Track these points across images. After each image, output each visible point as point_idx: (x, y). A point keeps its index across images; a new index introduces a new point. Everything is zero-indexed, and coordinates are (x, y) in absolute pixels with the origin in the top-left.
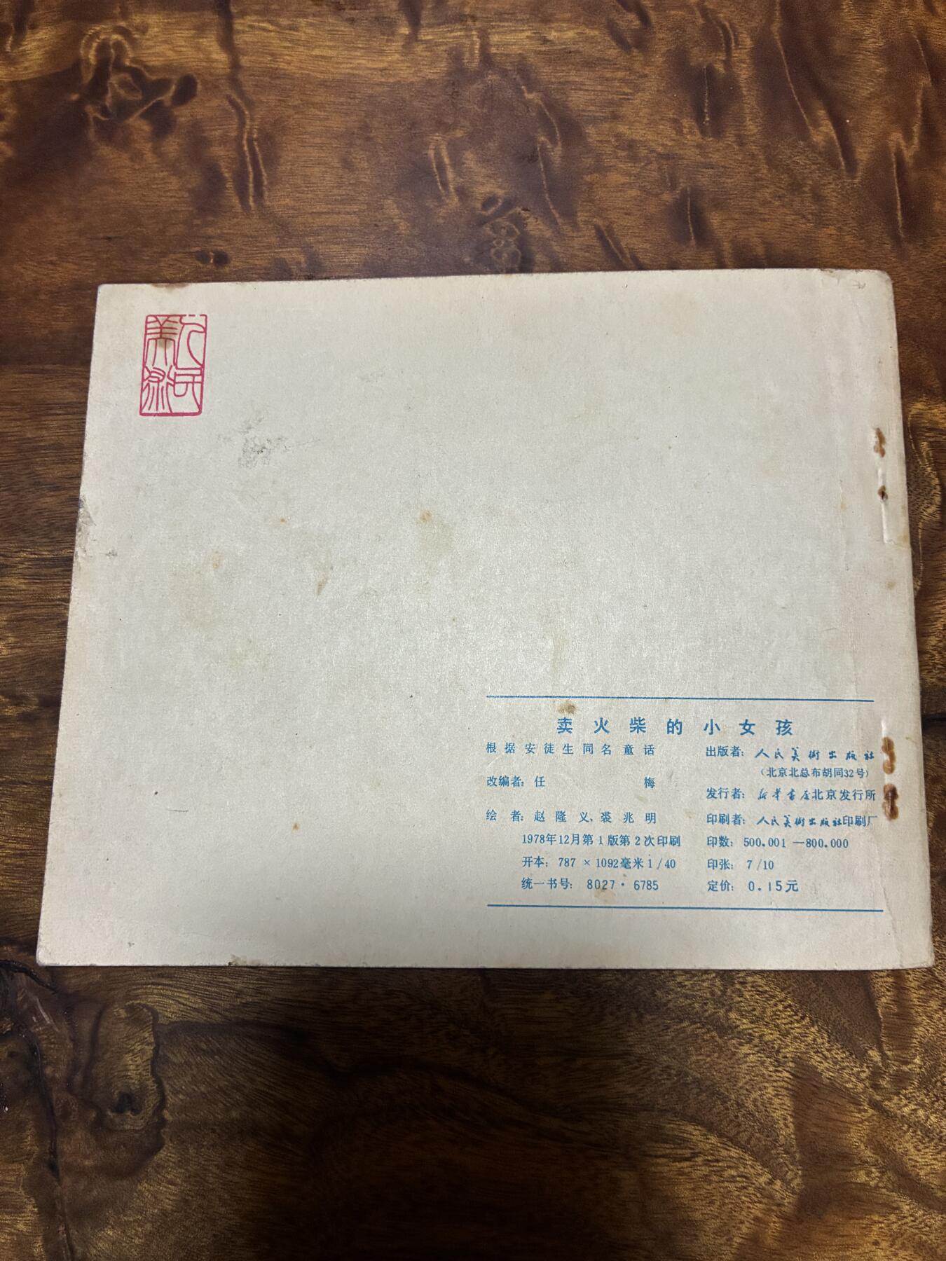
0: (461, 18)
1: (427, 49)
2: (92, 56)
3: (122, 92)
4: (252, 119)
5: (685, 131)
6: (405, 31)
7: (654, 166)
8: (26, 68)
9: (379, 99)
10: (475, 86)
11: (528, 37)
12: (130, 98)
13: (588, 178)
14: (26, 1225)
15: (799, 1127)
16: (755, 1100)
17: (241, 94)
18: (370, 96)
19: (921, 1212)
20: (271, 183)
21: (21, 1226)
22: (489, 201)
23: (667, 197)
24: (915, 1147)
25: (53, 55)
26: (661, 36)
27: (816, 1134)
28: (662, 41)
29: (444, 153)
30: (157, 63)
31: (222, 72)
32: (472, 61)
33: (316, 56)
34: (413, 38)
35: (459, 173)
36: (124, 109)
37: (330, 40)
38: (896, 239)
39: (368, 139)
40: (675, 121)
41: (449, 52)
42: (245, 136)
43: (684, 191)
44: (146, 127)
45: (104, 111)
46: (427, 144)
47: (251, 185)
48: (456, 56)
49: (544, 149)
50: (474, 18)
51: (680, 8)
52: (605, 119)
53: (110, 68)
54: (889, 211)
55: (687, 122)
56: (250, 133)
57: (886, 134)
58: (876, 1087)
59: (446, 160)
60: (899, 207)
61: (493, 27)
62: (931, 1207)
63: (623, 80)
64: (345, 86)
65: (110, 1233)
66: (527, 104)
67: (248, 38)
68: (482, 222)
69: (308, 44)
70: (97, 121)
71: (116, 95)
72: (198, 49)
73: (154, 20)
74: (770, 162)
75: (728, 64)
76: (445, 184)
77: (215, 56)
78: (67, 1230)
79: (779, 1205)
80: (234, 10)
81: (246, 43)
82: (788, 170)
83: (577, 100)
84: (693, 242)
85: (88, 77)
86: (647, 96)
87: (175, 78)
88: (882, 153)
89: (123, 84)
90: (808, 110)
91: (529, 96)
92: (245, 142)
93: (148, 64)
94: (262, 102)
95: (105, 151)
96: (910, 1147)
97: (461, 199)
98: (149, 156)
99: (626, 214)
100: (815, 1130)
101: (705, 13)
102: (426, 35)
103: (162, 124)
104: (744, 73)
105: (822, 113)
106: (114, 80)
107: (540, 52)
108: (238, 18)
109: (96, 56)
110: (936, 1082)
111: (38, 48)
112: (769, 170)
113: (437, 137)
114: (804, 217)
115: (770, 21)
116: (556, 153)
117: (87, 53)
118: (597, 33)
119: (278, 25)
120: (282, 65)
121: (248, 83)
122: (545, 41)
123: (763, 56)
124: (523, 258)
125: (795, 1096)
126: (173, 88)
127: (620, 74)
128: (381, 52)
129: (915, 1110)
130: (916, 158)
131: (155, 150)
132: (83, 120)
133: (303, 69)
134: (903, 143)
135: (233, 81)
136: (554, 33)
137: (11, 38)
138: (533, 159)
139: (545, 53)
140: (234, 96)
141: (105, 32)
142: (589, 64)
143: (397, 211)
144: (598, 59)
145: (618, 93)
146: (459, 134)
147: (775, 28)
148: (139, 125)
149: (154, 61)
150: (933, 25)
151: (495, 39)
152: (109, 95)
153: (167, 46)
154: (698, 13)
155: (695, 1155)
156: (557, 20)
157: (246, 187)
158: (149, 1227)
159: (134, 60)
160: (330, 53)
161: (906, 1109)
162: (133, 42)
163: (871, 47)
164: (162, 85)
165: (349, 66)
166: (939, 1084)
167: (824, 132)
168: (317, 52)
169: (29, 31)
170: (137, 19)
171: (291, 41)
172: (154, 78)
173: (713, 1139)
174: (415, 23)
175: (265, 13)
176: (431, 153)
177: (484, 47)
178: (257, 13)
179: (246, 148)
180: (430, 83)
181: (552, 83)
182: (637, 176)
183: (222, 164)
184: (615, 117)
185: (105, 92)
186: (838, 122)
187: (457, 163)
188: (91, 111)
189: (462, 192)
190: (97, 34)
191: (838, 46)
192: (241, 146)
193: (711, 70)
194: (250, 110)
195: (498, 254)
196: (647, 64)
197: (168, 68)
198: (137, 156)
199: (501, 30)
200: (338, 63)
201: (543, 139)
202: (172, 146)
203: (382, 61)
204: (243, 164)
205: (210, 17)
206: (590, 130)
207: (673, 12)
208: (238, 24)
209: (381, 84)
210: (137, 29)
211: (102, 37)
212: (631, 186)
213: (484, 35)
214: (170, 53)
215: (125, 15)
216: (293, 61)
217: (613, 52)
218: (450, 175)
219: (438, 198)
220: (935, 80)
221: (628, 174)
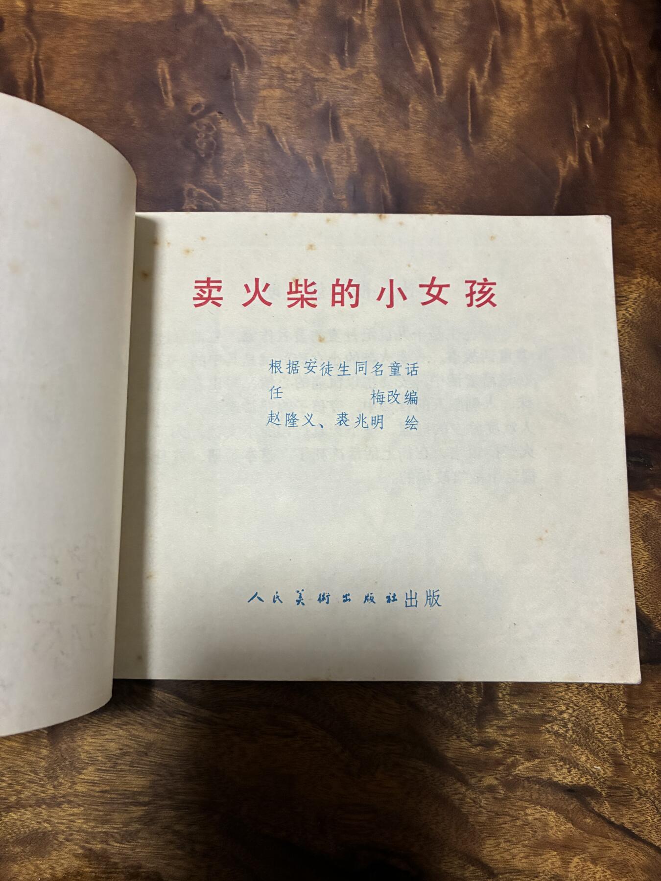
5: (331, 62)
7: (308, 86)
9: (125, 34)
10: (191, 26)
13: (264, 93)
17: (33, 29)
18: (119, 31)
19: (438, 774)
20: (49, 89)
22: (196, 106)
23: (315, 107)
24: (436, 732)
29: (166, 72)
31: (20, 14)
32: (189, 9)
35: (176, 86)
38: (466, 142)
39: (116, 60)
40: (325, 55)
41: (174, 3)
43: (327, 103)
46: (157, 65)
48: (178, 5)
49: (235, 72)
52: (276, 52)
54: (464, 123)
55: (332, 57)
57: (465, 70)
59: (168, 76)
60: (470, 120)
62: (445, 771)
63: (290, 25)
64: (102, 24)
66: (226, 40)
68: (191, 120)
74: (386, 86)
75: (362, 16)
76: (166, 93)
82: (397, 93)
83: (258, 39)
84: (332, 140)
86: (306, 37)
88: (461, 82)
90: (415, 52)
91: (226, 33)
92: (33, 61)
94: (45, 35)
96: (432, 731)
97: (176, 104)
99: (288, 118)
104: (370, 23)
105: (423, 52)
110: (451, 691)
112: (385, 93)
113: (163, 60)
114: (406, 125)
116: (244, 75)
120: (62, 10)
121: (38, 22)
123: (386, 12)
124: (217, 146)
127: (288, 21)
129: (436, 708)
130: (484, 87)
133: (74, 12)
134: (475, 75)
135: (28, 20)
138: (227, 77)
139: (239, 5)
140: (28, 31)
142: (269, 13)
143: (134, 111)
144: (276, 10)
145: (286, 34)
146: (178, 58)
155: (296, 734)
157: (31, 91)
160: (96, 2)
163: (461, 7)
165: (106, 10)
166: (453, 692)
167: (422, 63)
173: (308, 724)
176: (158, 71)
179: (33, 66)
180: (160, 23)
181: (244, 26)
182: (297, 92)
183: (17, 76)
184: (284, 51)
186: (433, 58)
189: (178, 99)
191: (437, 5)
192: (30, 64)
193: (350, 22)
194: (38, 40)
195: (201, 143)
196: (307, 14)
200: (99, 9)
201: (235, 64)
203: (128, 8)
204: (31, 77)
206: (264, 59)
209: (126, 23)
212: (292, 98)
216: (69, 7)
217: (286, 6)
218: (170, 87)
219: (162, 102)
220: (504, 31)
221: (291, 91)
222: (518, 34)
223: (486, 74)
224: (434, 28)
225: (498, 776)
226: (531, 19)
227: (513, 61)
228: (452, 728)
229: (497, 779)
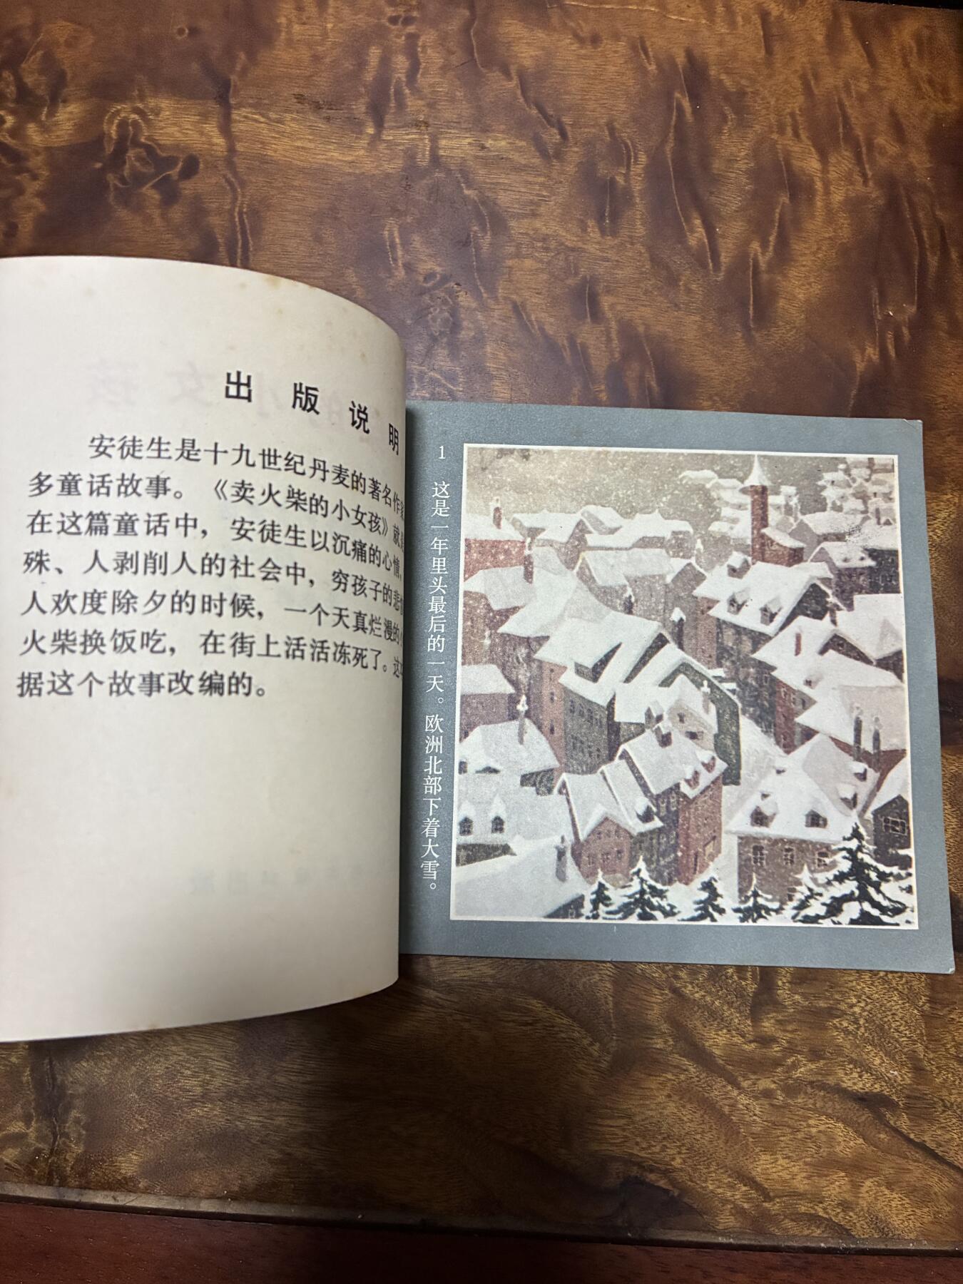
0: (417, 124)
1: (388, 148)
2: (113, 131)
3: (137, 164)
4: (243, 196)
5: (589, 230)
6: (371, 131)
7: (562, 257)
8: (58, 137)
9: (347, 186)
10: (425, 181)
11: (469, 144)
12: (144, 170)
13: (509, 263)
14: (18, 1058)
15: (616, 1004)
16: (585, 983)
17: (235, 174)
18: (340, 184)
19: (704, 1075)
20: (255, 250)
21: (14, 1059)
22: (429, 276)
23: (570, 281)
24: (703, 1024)
25: (80, 127)
26: (576, 149)
27: (628, 1009)
28: (574, 154)
29: (396, 234)
30: (168, 142)
31: (219, 154)
32: (423, 160)
33: (298, 147)
34: (376, 138)
35: (407, 251)
36: (139, 180)
37: (310, 134)
38: (747, 328)
39: (336, 218)
40: (582, 221)
41: (405, 152)
42: (237, 209)
43: (584, 278)
44: (156, 196)
45: (122, 180)
46: (383, 226)
47: (239, 250)
48: (411, 155)
49: (476, 237)
50: (427, 124)
51: (593, 126)
52: (525, 216)
53: (129, 144)
54: (744, 305)
55: (591, 223)
56: (241, 207)
57: (747, 243)
58: (677, 977)
59: (397, 240)
60: (751, 302)
61: (442, 133)
62: (712, 1071)
63: (542, 185)
64: (320, 174)
65: (85, 1064)
66: (465, 199)
67: (242, 127)
68: (423, 292)
69: (291, 136)
70: (116, 188)
71: (133, 167)
72: (202, 134)
73: (166, 104)
74: (654, 260)
75: (627, 176)
76: (395, 260)
77: (216, 140)
78: (51, 1063)
79: (596, 1061)
80: (232, 101)
81: (241, 131)
82: (667, 268)
83: (504, 199)
84: (589, 320)
85: (109, 149)
86: (560, 199)
87: (182, 156)
88: (742, 257)
89: (139, 158)
90: (688, 220)
91: (466, 192)
92: (236, 214)
93: (162, 142)
94: (251, 182)
95: (122, 213)
96: (698, 1024)
97: (407, 273)
98: (158, 221)
99: (538, 293)
100: (629, 1007)
101: (612, 130)
102: (387, 136)
103: (170, 196)
104: (637, 186)
105: (698, 222)
106: (131, 154)
107: (477, 157)
108: (235, 109)
109: (117, 131)
111: (69, 120)
112: (653, 267)
113: (391, 221)
114: (676, 305)
115: (664, 141)
116: (486, 241)
117: (110, 128)
118: (523, 143)
119: (269, 118)
120: (270, 153)
121: (241, 165)
122: (483, 147)
123: (655, 172)
124: (454, 323)
125: (615, 982)
126: (180, 164)
127: (541, 179)
128: (351, 147)
129: (704, 996)
130: (769, 264)
131: (163, 216)
132: (106, 187)
133: (285, 156)
134: (759, 250)
135: (230, 163)
136: (490, 142)
137: (46, 109)
138: (466, 243)
139: (482, 158)
140: (229, 176)
141: (124, 110)
142: (518, 169)
143: (355, 279)
144: (525, 166)
145: (538, 195)
146: (409, 219)
147: (669, 147)
148: (151, 194)
149: (165, 141)
150: (796, 149)
151: (443, 143)
152: (127, 166)
153: (176, 129)
154: (607, 133)
155: (536, 1021)
156: (493, 131)
157: (235, 253)
158: (116, 1060)
159: (148, 138)
160: (312, 145)
161: (697, 995)
162: (147, 121)
163: (744, 167)
164: (171, 162)
165: (323, 157)
166: (723, 977)
167: (697, 235)
168: (299, 144)
169: (61, 105)
170: (152, 102)
171: (278, 132)
172: (164, 155)
173: (551, 1011)
174: (379, 125)
175: (258, 106)
176: (386, 233)
177: (434, 149)
178: (251, 106)
179: (237, 219)
180: (388, 176)
181: (487, 183)
182: (549, 263)
183: (216, 230)
184: (534, 215)
185: (124, 162)
186: (709, 229)
187: (406, 243)
188: (111, 178)
189: (409, 267)
190: (118, 112)
191: (717, 165)
192: (232, 217)
193: (613, 182)
194: (242, 188)
195: (434, 320)
196: (562, 172)
197: (177, 147)
198: (148, 219)
199: (448, 136)
200: (315, 154)
201: (475, 228)
202: (177, 213)
203: (351, 155)
204: (234, 232)
205: (212, 106)
206: (513, 223)
207: (586, 130)
208: (236, 115)
209: (350, 174)
210: (152, 110)
211: (123, 115)
212: (543, 270)
213: (434, 140)
214: (178, 135)
215: (142, 98)
216: (279, 149)
217: (537, 161)
218: (400, 253)
219: (389, 270)
220: (793, 197)
221: (541, 261)
222: (811, 201)
223: (771, 248)
224: (712, 193)
225: (776, 1079)
226: (827, 184)
227: (804, 234)
228: (722, 1020)
229: (775, 1082)
